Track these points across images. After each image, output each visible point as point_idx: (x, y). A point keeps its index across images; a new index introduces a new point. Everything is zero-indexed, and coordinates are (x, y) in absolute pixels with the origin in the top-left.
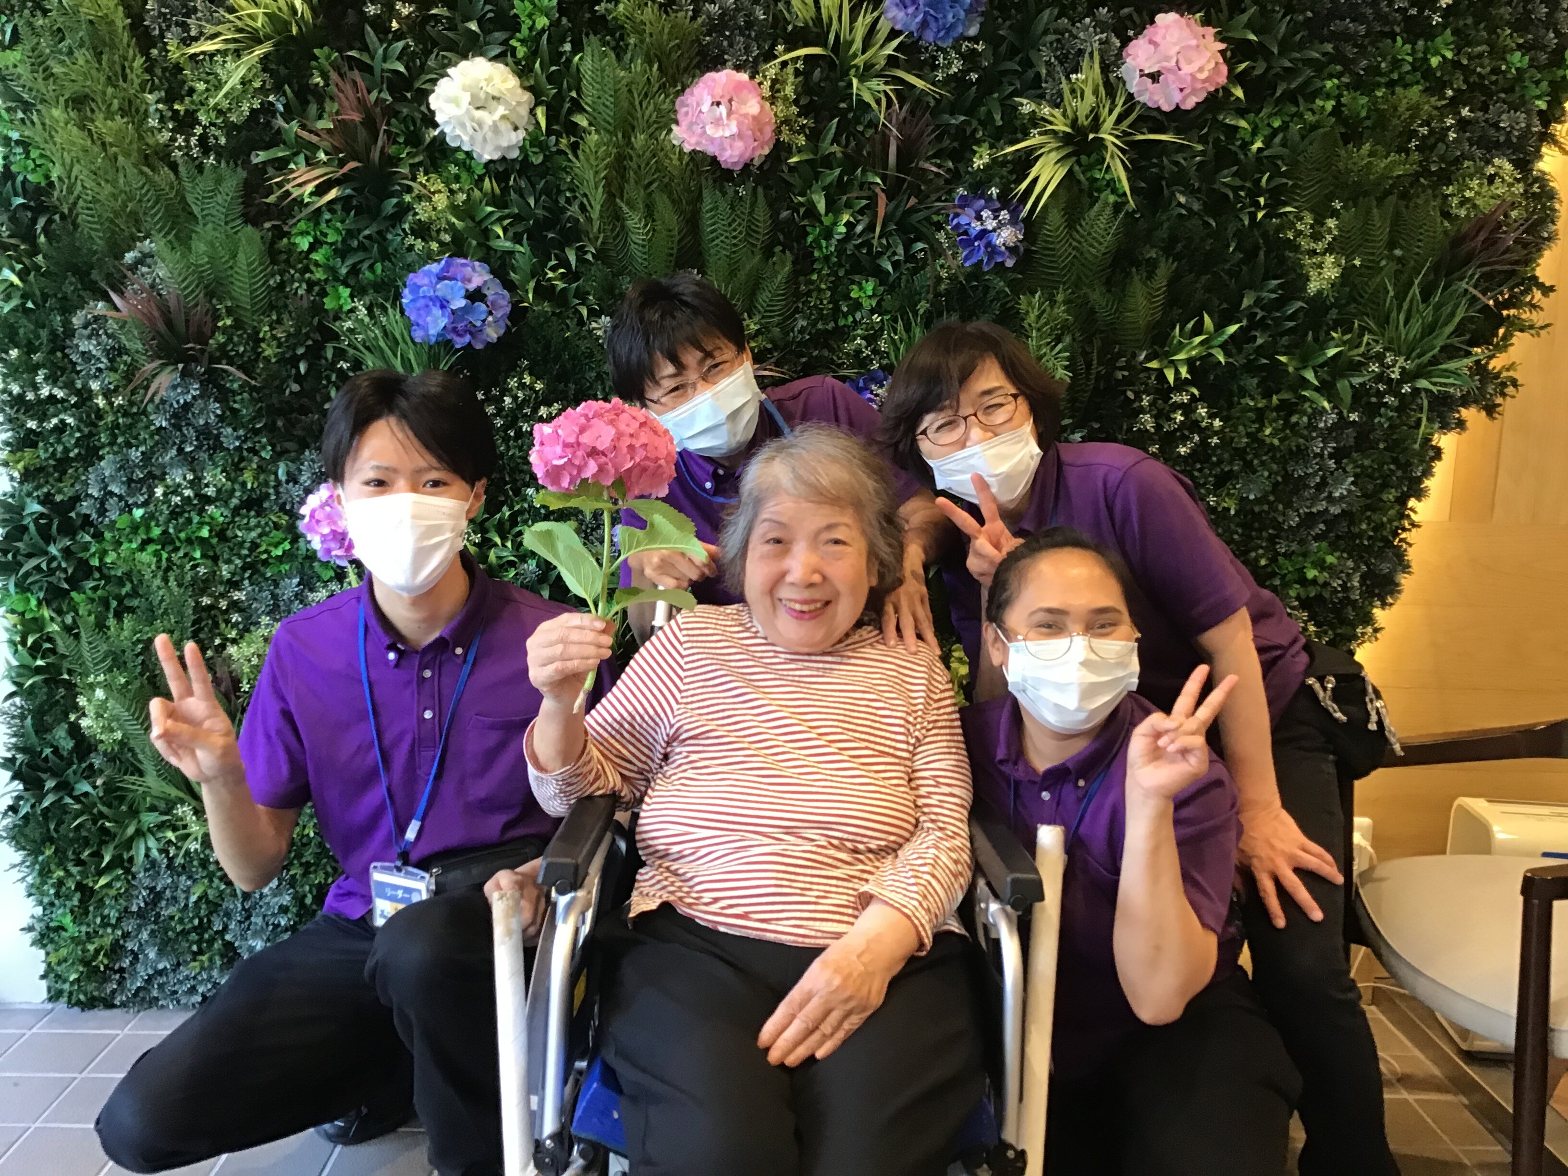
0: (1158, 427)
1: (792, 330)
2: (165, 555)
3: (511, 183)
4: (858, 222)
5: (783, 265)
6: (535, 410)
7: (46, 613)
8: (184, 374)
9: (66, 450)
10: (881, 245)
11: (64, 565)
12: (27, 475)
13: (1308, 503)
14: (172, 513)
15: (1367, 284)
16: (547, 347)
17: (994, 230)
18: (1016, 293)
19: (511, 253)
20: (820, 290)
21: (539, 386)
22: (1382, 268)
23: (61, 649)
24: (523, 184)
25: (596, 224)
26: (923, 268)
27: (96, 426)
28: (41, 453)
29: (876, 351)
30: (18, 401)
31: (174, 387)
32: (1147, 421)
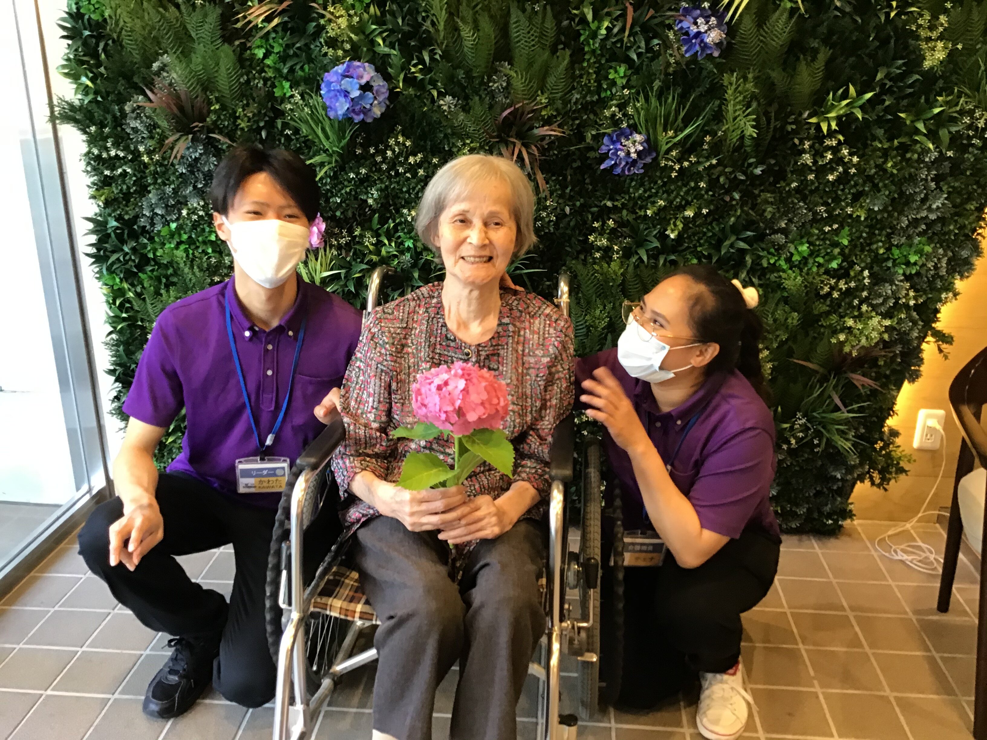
0: (815, 162)
1: (570, 101)
2: (191, 252)
3: (387, 8)
4: (614, 26)
5: (564, 59)
6: (407, 159)
7: (126, 286)
8: (193, 140)
9: (129, 188)
10: (630, 41)
11: (133, 257)
12: (107, 204)
13: (915, 212)
14: (193, 225)
15: (965, 61)
16: (412, 118)
17: (706, 32)
18: (721, 73)
19: (389, 55)
20: (589, 73)
21: (408, 143)
22: (978, 50)
23: (136, 308)
24: (395, 7)
25: (442, 34)
26: (658, 57)
27: (144, 173)
28: (114, 189)
29: (625, 115)
30: (98, 158)
31: (188, 148)
32: (807, 159)
